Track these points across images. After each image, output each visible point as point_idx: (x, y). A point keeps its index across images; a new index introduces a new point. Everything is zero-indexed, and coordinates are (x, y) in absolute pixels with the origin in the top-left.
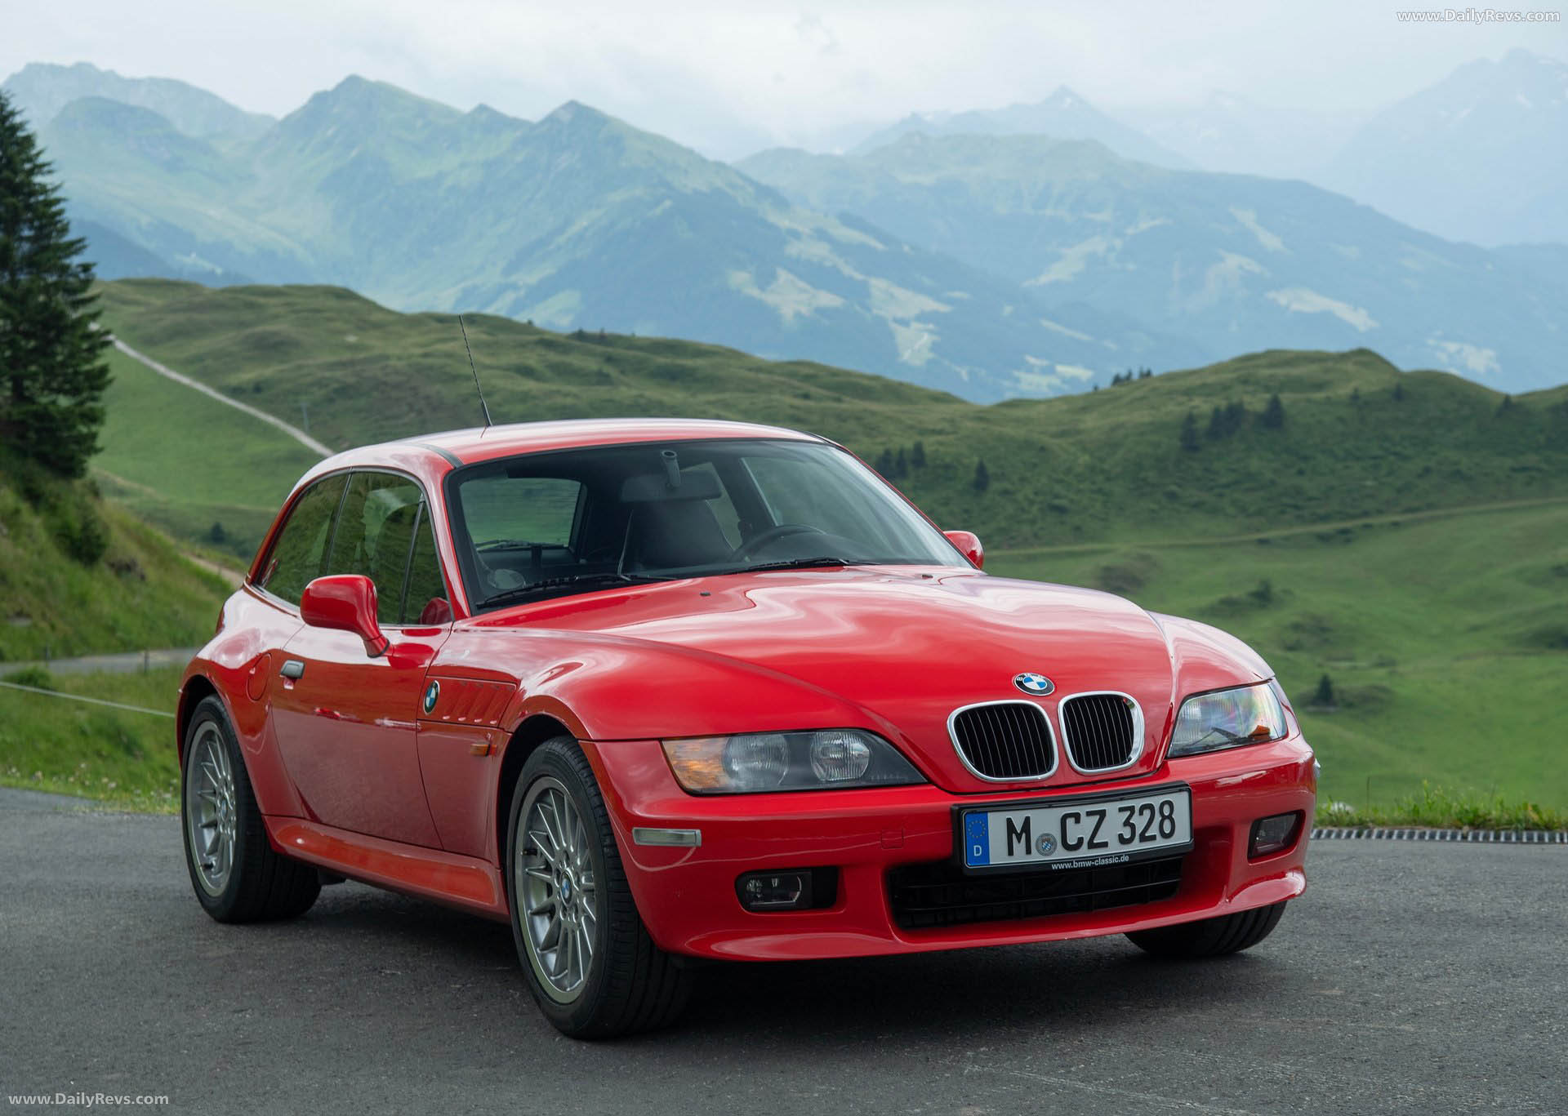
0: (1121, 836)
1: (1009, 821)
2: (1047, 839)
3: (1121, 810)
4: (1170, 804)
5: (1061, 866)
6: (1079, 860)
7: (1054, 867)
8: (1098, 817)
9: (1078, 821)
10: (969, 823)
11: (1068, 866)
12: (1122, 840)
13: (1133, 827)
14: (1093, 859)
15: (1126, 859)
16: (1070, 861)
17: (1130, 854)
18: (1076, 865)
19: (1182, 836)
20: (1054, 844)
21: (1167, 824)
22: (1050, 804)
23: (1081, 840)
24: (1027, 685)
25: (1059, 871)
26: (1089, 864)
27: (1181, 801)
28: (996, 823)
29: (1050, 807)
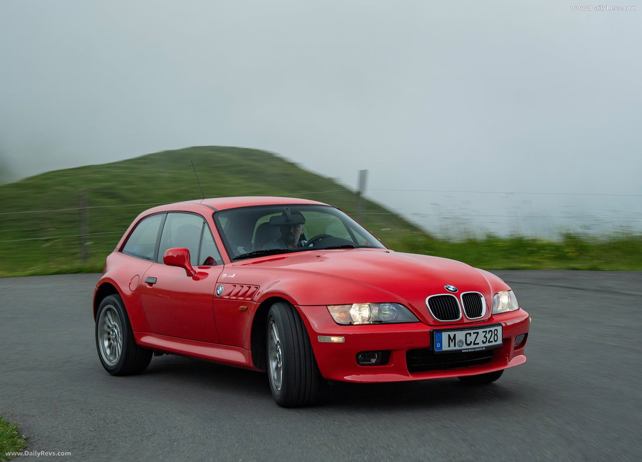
0: (483, 341)
1: (449, 335)
2: (461, 341)
3: (483, 332)
4: (496, 330)
5: (465, 351)
6: (470, 349)
7: (463, 351)
8: (476, 334)
9: (470, 336)
10: (436, 335)
11: (467, 351)
12: (484, 343)
13: (486, 338)
14: (475, 348)
15: (484, 348)
16: (468, 349)
17: (486, 347)
18: (470, 351)
19: (500, 342)
20: (463, 343)
21: (496, 336)
22: (462, 329)
23: (471, 342)
24: (449, 289)
25: (464, 352)
26: (474, 350)
27: (500, 329)
28: (445, 336)
29: (462, 330)
